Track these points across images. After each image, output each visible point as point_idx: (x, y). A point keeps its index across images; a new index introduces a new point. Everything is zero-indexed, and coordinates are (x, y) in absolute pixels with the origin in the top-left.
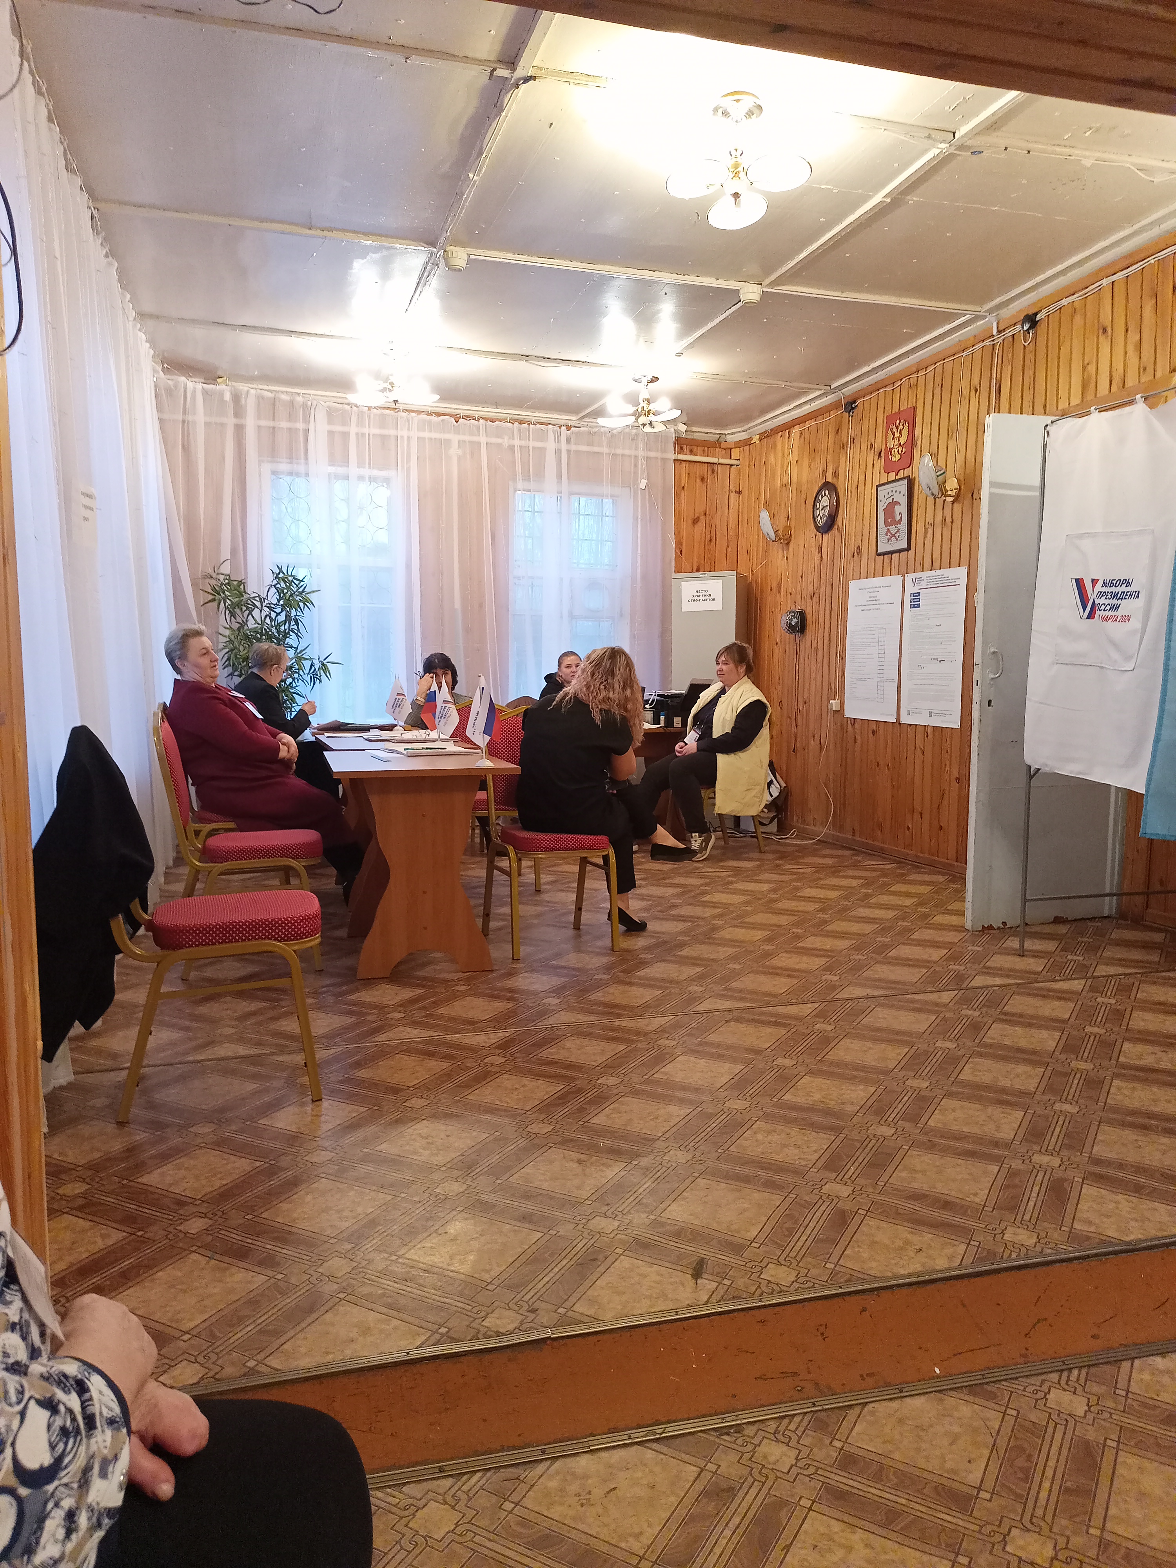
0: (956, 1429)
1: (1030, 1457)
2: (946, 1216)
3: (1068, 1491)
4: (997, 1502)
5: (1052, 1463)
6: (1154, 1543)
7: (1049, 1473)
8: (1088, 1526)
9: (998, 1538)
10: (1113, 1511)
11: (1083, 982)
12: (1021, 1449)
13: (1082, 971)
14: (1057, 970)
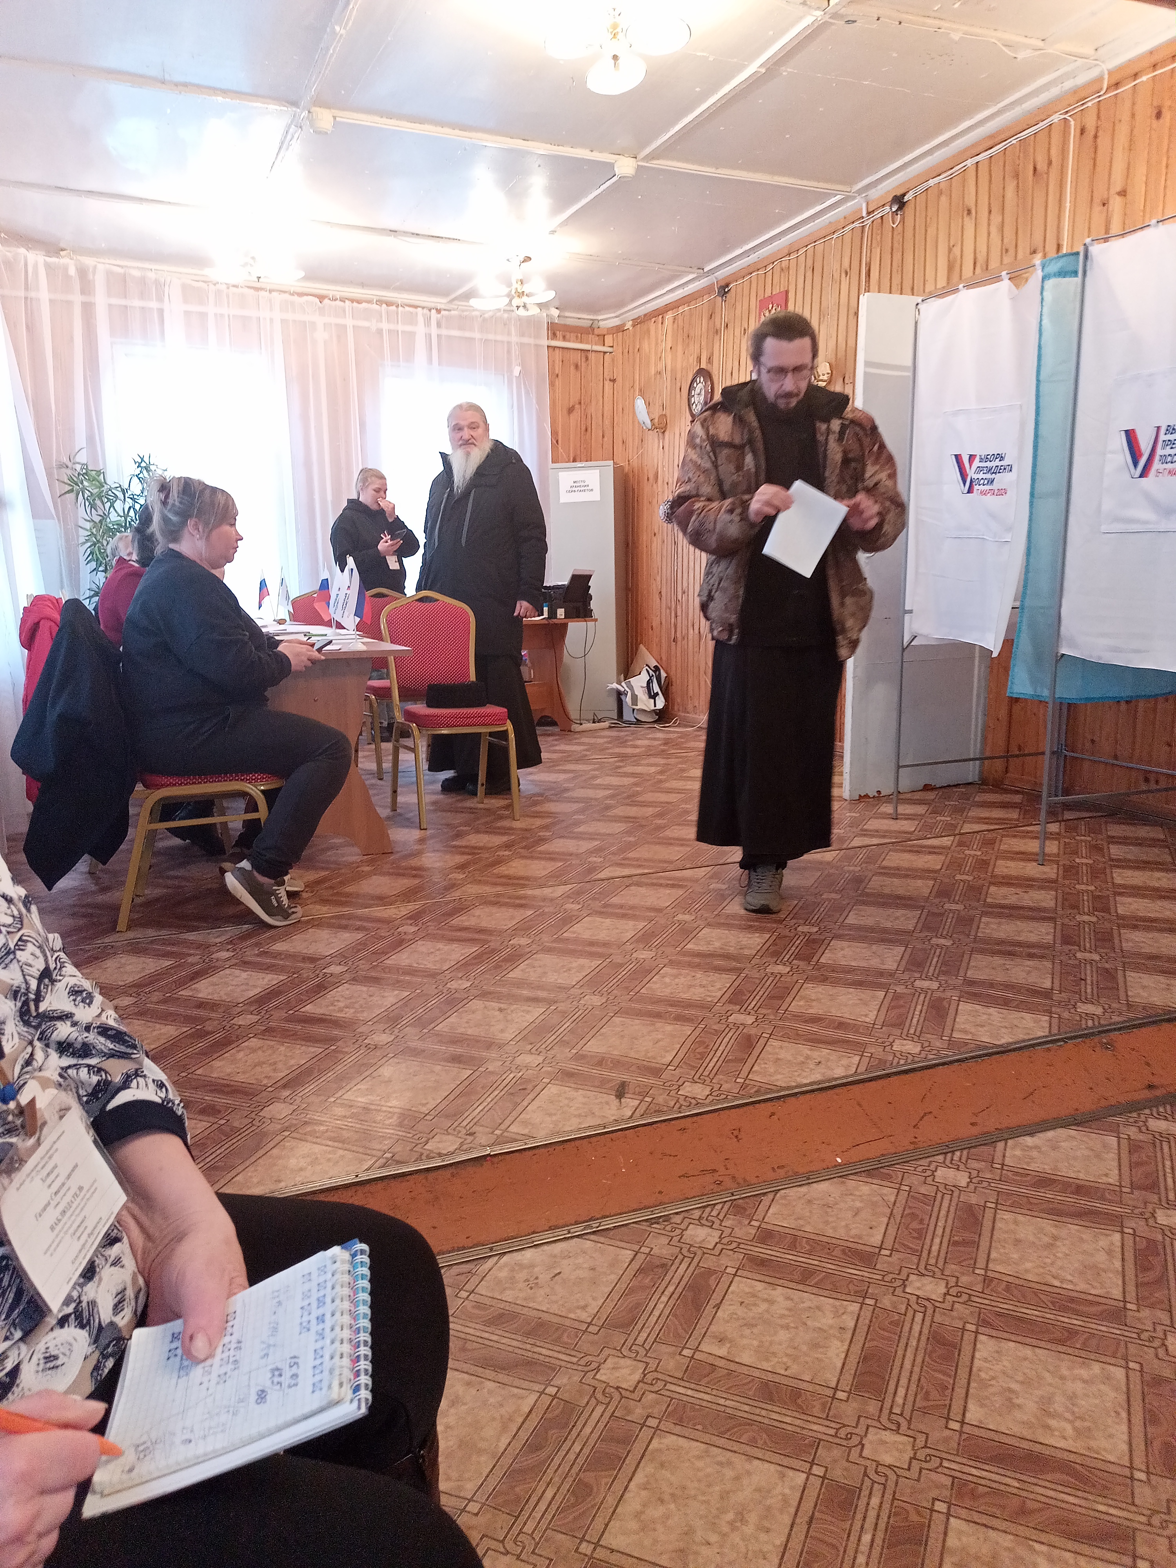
0: (858, 1204)
1: (921, 1221)
2: (840, 1034)
3: (956, 1243)
4: (896, 1256)
5: (941, 1224)
6: (1030, 1277)
7: (939, 1231)
8: (974, 1268)
9: (898, 1283)
10: (993, 1255)
11: (952, 838)
12: (913, 1216)
13: (950, 830)
14: (928, 830)
